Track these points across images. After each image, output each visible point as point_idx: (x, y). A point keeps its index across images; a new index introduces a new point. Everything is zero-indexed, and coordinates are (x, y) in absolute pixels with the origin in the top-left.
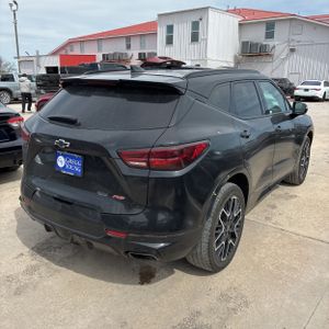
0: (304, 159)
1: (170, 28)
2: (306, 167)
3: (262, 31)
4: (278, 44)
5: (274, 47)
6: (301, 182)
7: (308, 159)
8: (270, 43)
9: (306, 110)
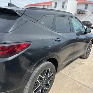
0: (89, 49)
1: (56, 3)
2: (89, 53)
3: (84, 6)
4: (88, 11)
5: (87, 11)
6: (87, 58)
7: (90, 50)
8: (86, 10)
9: (91, 31)
